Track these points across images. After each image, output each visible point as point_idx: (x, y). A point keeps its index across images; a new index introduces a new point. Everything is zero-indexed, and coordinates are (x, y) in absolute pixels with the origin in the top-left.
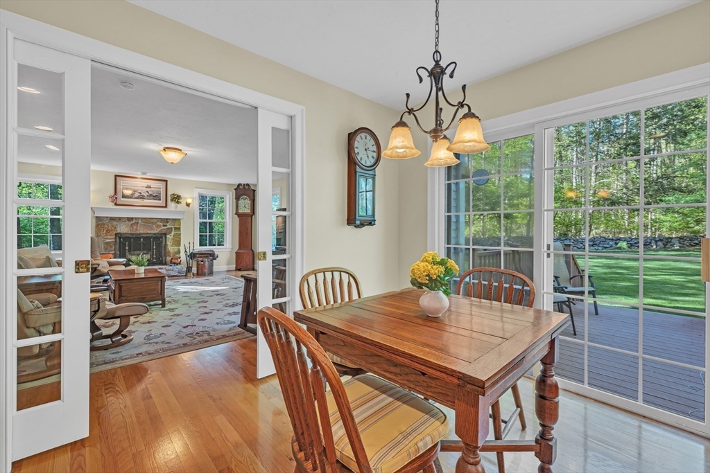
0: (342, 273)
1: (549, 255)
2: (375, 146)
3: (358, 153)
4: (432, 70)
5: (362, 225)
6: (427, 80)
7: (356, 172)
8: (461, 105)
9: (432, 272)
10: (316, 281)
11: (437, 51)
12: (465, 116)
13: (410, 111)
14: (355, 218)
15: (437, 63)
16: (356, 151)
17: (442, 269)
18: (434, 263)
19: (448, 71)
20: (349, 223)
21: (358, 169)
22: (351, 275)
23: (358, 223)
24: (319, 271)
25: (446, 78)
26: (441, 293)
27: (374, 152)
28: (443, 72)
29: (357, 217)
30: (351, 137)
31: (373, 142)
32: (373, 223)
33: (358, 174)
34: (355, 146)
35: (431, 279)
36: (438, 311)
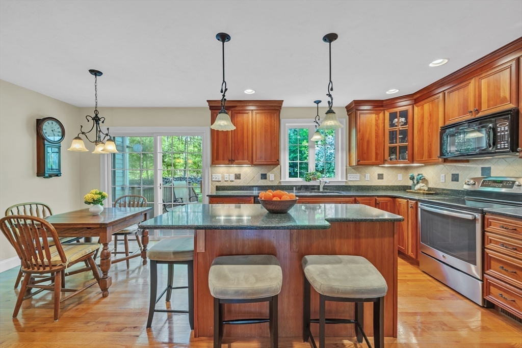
0: (38, 205)
1: (160, 188)
2: (60, 129)
3: (46, 133)
4: (94, 117)
5: (50, 176)
6: (92, 122)
7: (44, 145)
8: (107, 135)
9: (95, 197)
10: (18, 210)
11: (96, 110)
12: (108, 140)
13: (83, 133)
14: (45, 172)
15: (96, 115)
16: (44, 131)
17: (100, 196)
18: (96, 194)
19: (102, 120)
20: (38, 176)
21: (46, 142)
22: (45, 206)
23: (47, 175)
24: (21, 205)
25: (100, 122)
26: (99, 205)
27: (59, 132)
28: (99, 120)
29: (46, 172)
30: (39, 122)
31: (58, 126)
32: (59, 175)
33: (46, 146)
34: (44, 128)
35: (94, 200)
36: (98, 212)
